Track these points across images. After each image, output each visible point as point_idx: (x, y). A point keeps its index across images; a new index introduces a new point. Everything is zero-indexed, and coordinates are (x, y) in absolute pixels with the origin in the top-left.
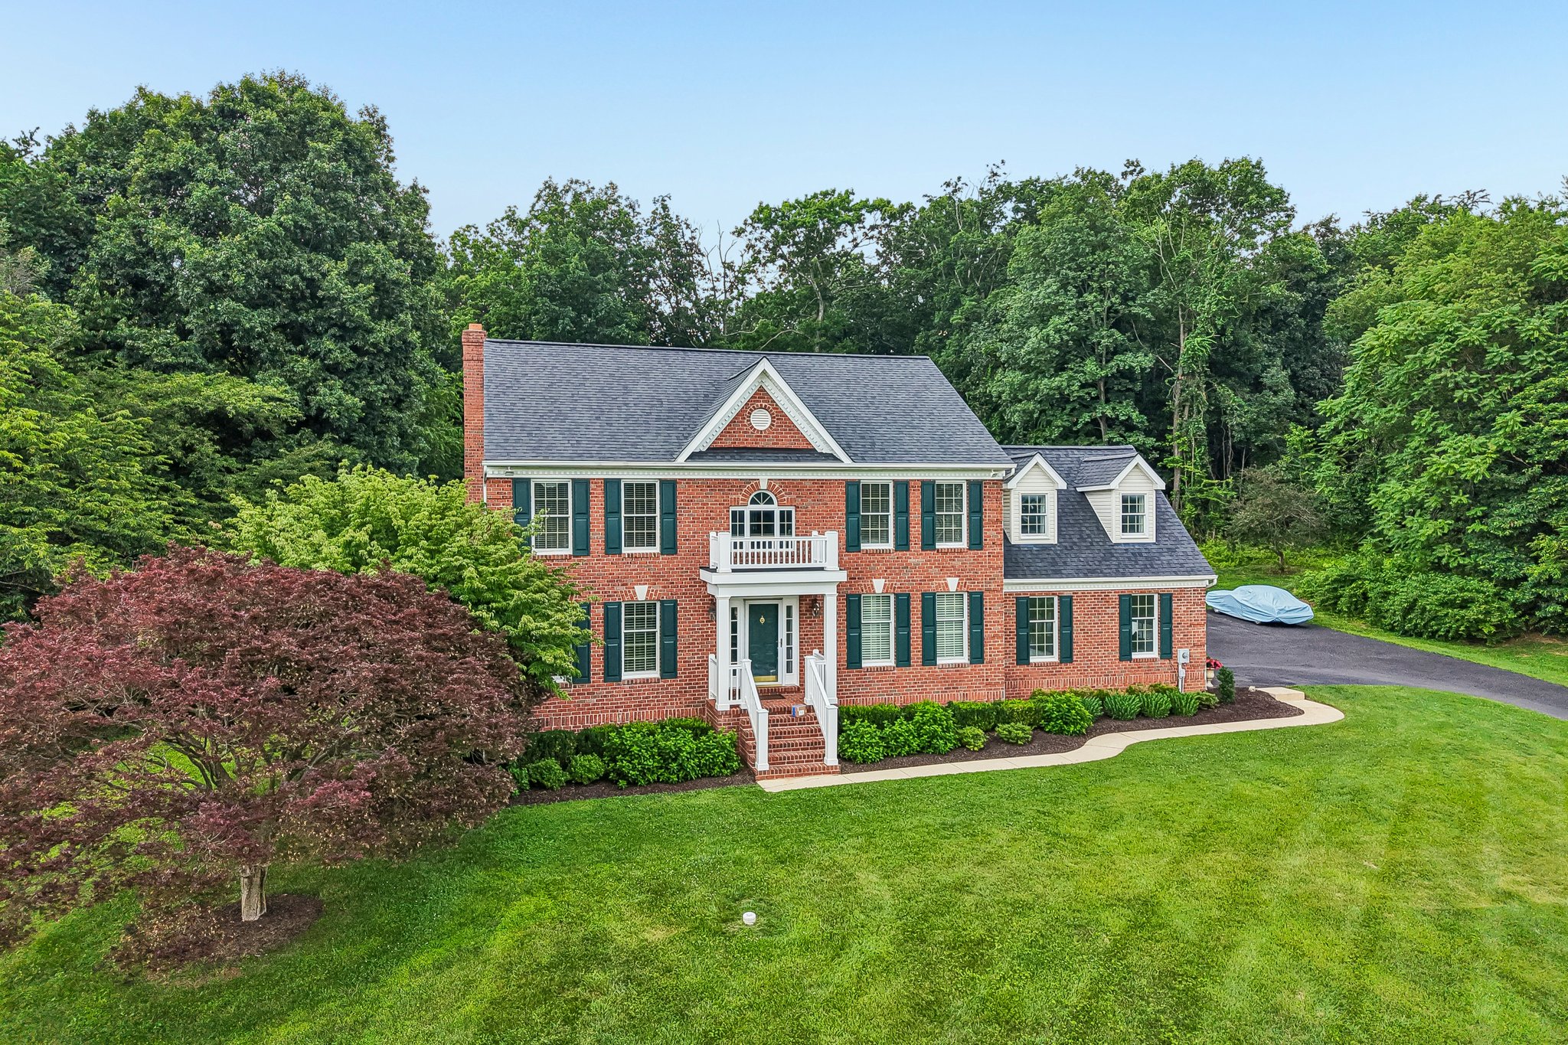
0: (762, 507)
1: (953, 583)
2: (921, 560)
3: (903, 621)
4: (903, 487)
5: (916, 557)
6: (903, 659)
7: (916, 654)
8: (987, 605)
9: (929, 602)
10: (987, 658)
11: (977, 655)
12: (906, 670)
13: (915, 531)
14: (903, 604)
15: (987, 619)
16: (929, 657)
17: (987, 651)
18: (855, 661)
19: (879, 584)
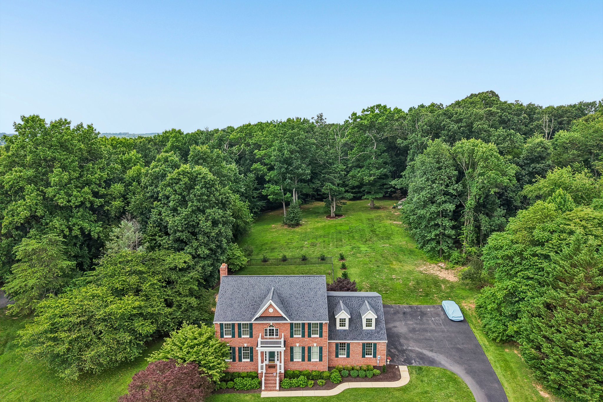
0: (271, 328)
1: (315, 345)
2: (308, 340)
3: (303, 352)
4: (303, 324)
5: (306, 339)
6: (303, 360)
7: (306, 359)
8: (323, 349)
9: (309, 349)
10: (323, 360)
11: (321, 359)
12: (304, 362)
13: (306, 333)
14: (303, 349)
15: (323, 352)
16: (309, 360)
17: (323, 358)
18: (292, 359)
19: (298, 345)
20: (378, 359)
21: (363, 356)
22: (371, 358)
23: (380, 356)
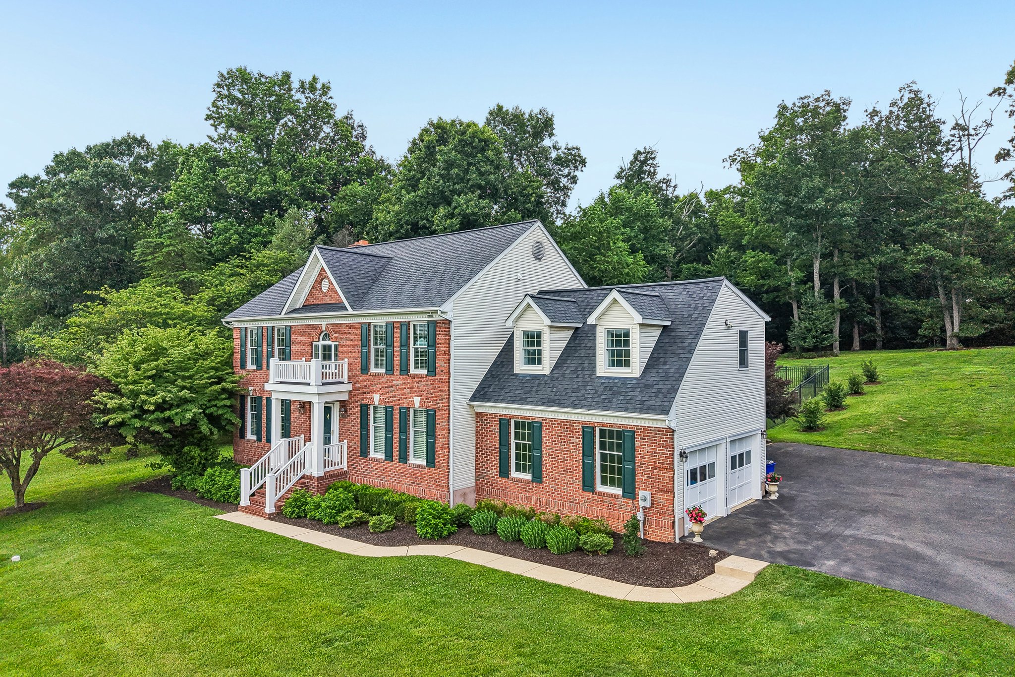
0: (327, 343)
1: (417, 401)
2: (400, 382)
3: (389, 428)
4: (390, 327)
5: (397, 380)
6: (389, 456)
7: (396, 453)
9: (404, 415)
10: (437, 464)
11: (431, 460)
12: (390, 465)
13: (397, 360)
14: (389, 413)
16: (404, 458)
17: (437, 458)
18: (364, 452)
19: (376, 398)
20: (642, 504)
21: (588, 485)
22: (615, 496)
23: (647, 494)
